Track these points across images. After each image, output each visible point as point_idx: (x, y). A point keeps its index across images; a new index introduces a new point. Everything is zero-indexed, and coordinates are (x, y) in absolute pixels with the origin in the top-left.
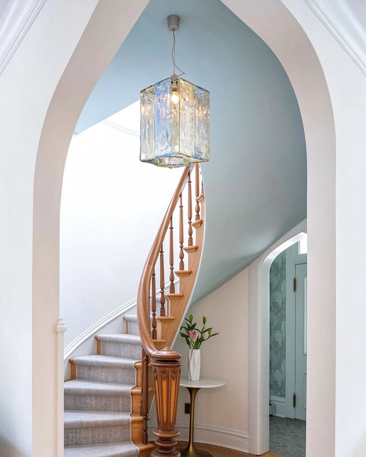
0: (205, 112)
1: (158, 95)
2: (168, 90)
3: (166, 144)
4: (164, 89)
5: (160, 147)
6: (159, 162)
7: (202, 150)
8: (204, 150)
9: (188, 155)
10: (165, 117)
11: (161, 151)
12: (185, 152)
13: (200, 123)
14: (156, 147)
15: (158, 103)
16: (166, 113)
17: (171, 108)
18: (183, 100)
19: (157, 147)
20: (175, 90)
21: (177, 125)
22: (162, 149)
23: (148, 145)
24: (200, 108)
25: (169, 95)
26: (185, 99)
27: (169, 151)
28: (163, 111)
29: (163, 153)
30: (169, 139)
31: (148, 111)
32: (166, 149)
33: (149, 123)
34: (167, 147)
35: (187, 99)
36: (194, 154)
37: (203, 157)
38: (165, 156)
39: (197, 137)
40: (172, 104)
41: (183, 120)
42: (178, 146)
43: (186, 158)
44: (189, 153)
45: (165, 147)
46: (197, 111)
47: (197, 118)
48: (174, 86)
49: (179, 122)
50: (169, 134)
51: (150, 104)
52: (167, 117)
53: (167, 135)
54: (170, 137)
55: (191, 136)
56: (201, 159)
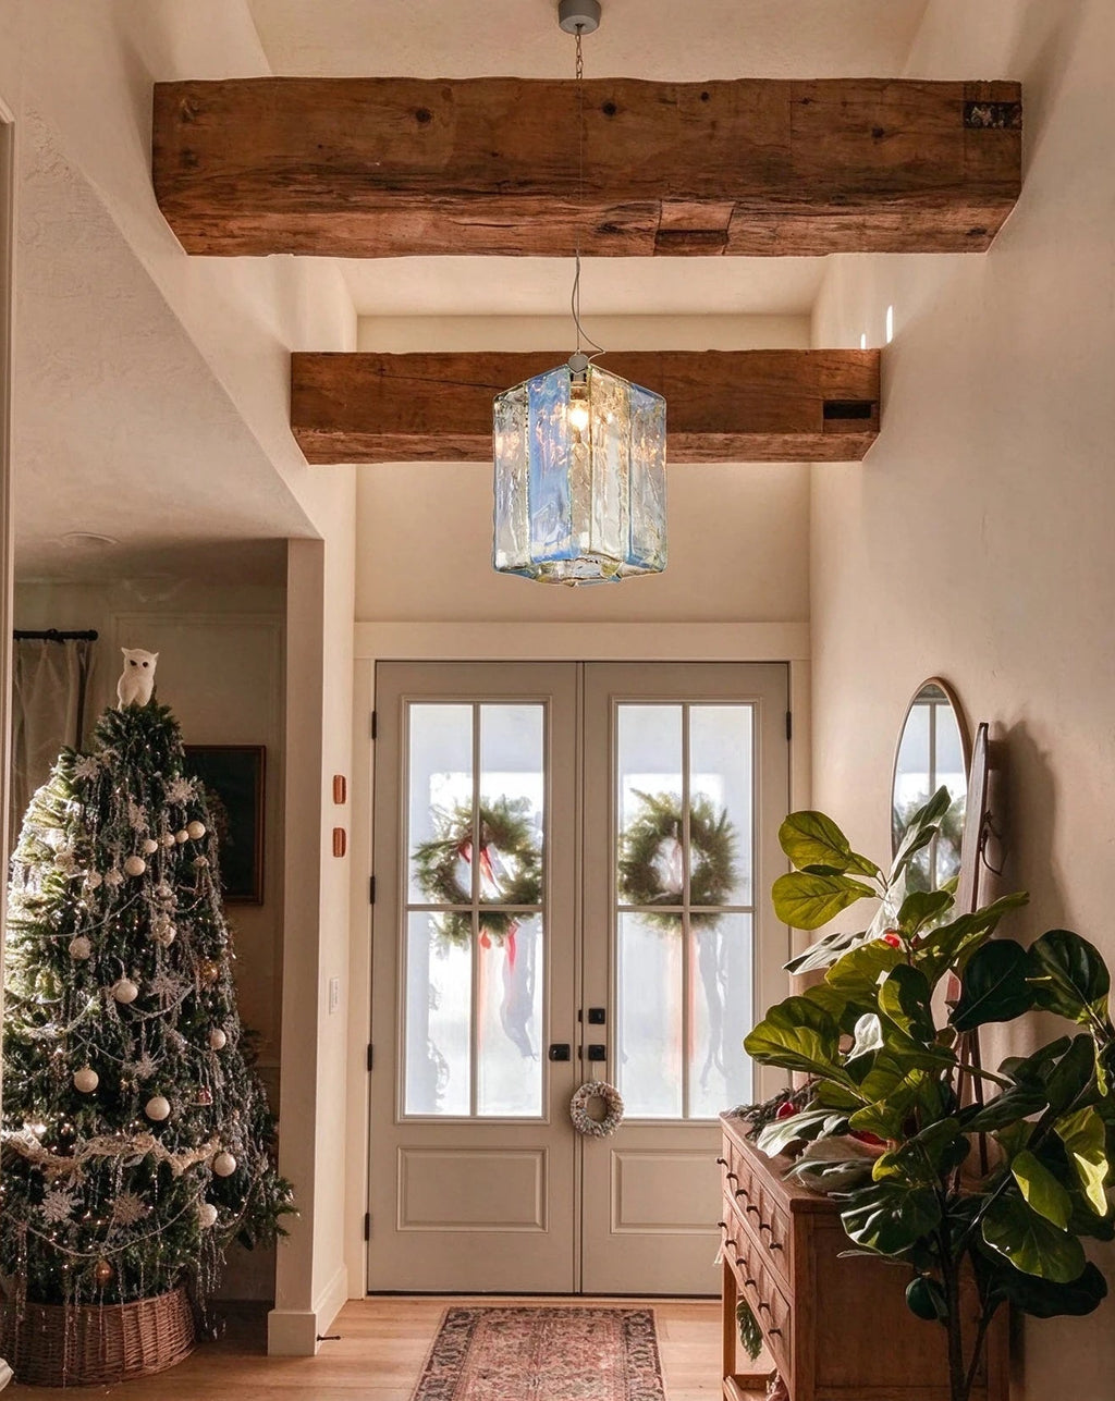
0: (654, 451)
1: (538, 407)
2: (563, 397)
3: (558, 528)
4: (551, 393)
5: (544, 536)
6: (540, 571)
7: (648, 546)
8: (652, 543)
9: (614, 556)
10: (556, 463)
11: (546, 544)
12: (605, 549)
13: (643, 477)
14: (533, 536)
15: (539, 430)
16: (557, 452)
17: (569, 442)
18: (598, 421)
19: (536, 535)
20: (578, 395)
21: (585, 481)
22: (548, 540)
23: (513, 532)
24: (643, 440)
25: (564, 409)
26: (604, 420)
27: (565, 545)
28: (552, 450)
29: (552, 550)
30: (566, 517)
31: (514, 447)
32: (557, 540)
33: (515, 478)
34: (560, 537)
35: (610, 418)
36: (628, 555)
37: (650, 561)
38: (555, 558)
39: (636, 513)
40: (570, 429)
41: (601, 470)
42: (588, 533)
43: (608, 563)
44: (614, 551)
45: (554, 536)
46: (634, 447)
47: (634, 464)
48: (578, 385)
49: (591, 476)
50: (566, 502)
51: (517, 429)
52: (561, 463)
53: (561, 507)
54: (567, 511)
55: (622, 509)
56: (645, 566)
